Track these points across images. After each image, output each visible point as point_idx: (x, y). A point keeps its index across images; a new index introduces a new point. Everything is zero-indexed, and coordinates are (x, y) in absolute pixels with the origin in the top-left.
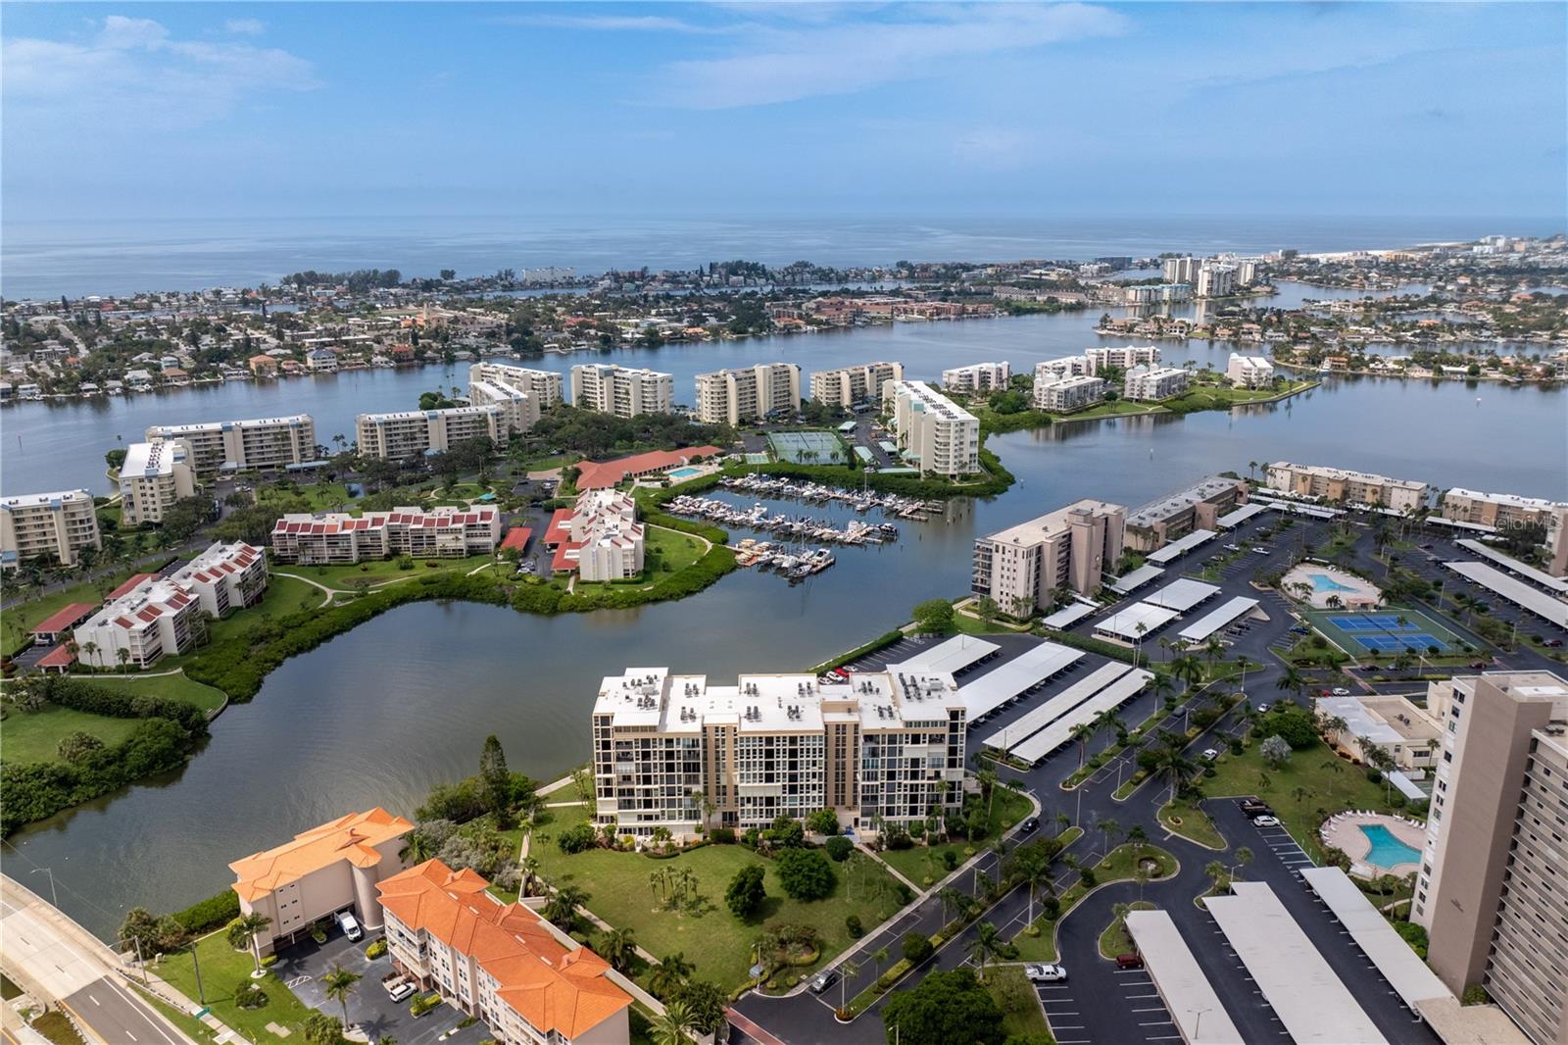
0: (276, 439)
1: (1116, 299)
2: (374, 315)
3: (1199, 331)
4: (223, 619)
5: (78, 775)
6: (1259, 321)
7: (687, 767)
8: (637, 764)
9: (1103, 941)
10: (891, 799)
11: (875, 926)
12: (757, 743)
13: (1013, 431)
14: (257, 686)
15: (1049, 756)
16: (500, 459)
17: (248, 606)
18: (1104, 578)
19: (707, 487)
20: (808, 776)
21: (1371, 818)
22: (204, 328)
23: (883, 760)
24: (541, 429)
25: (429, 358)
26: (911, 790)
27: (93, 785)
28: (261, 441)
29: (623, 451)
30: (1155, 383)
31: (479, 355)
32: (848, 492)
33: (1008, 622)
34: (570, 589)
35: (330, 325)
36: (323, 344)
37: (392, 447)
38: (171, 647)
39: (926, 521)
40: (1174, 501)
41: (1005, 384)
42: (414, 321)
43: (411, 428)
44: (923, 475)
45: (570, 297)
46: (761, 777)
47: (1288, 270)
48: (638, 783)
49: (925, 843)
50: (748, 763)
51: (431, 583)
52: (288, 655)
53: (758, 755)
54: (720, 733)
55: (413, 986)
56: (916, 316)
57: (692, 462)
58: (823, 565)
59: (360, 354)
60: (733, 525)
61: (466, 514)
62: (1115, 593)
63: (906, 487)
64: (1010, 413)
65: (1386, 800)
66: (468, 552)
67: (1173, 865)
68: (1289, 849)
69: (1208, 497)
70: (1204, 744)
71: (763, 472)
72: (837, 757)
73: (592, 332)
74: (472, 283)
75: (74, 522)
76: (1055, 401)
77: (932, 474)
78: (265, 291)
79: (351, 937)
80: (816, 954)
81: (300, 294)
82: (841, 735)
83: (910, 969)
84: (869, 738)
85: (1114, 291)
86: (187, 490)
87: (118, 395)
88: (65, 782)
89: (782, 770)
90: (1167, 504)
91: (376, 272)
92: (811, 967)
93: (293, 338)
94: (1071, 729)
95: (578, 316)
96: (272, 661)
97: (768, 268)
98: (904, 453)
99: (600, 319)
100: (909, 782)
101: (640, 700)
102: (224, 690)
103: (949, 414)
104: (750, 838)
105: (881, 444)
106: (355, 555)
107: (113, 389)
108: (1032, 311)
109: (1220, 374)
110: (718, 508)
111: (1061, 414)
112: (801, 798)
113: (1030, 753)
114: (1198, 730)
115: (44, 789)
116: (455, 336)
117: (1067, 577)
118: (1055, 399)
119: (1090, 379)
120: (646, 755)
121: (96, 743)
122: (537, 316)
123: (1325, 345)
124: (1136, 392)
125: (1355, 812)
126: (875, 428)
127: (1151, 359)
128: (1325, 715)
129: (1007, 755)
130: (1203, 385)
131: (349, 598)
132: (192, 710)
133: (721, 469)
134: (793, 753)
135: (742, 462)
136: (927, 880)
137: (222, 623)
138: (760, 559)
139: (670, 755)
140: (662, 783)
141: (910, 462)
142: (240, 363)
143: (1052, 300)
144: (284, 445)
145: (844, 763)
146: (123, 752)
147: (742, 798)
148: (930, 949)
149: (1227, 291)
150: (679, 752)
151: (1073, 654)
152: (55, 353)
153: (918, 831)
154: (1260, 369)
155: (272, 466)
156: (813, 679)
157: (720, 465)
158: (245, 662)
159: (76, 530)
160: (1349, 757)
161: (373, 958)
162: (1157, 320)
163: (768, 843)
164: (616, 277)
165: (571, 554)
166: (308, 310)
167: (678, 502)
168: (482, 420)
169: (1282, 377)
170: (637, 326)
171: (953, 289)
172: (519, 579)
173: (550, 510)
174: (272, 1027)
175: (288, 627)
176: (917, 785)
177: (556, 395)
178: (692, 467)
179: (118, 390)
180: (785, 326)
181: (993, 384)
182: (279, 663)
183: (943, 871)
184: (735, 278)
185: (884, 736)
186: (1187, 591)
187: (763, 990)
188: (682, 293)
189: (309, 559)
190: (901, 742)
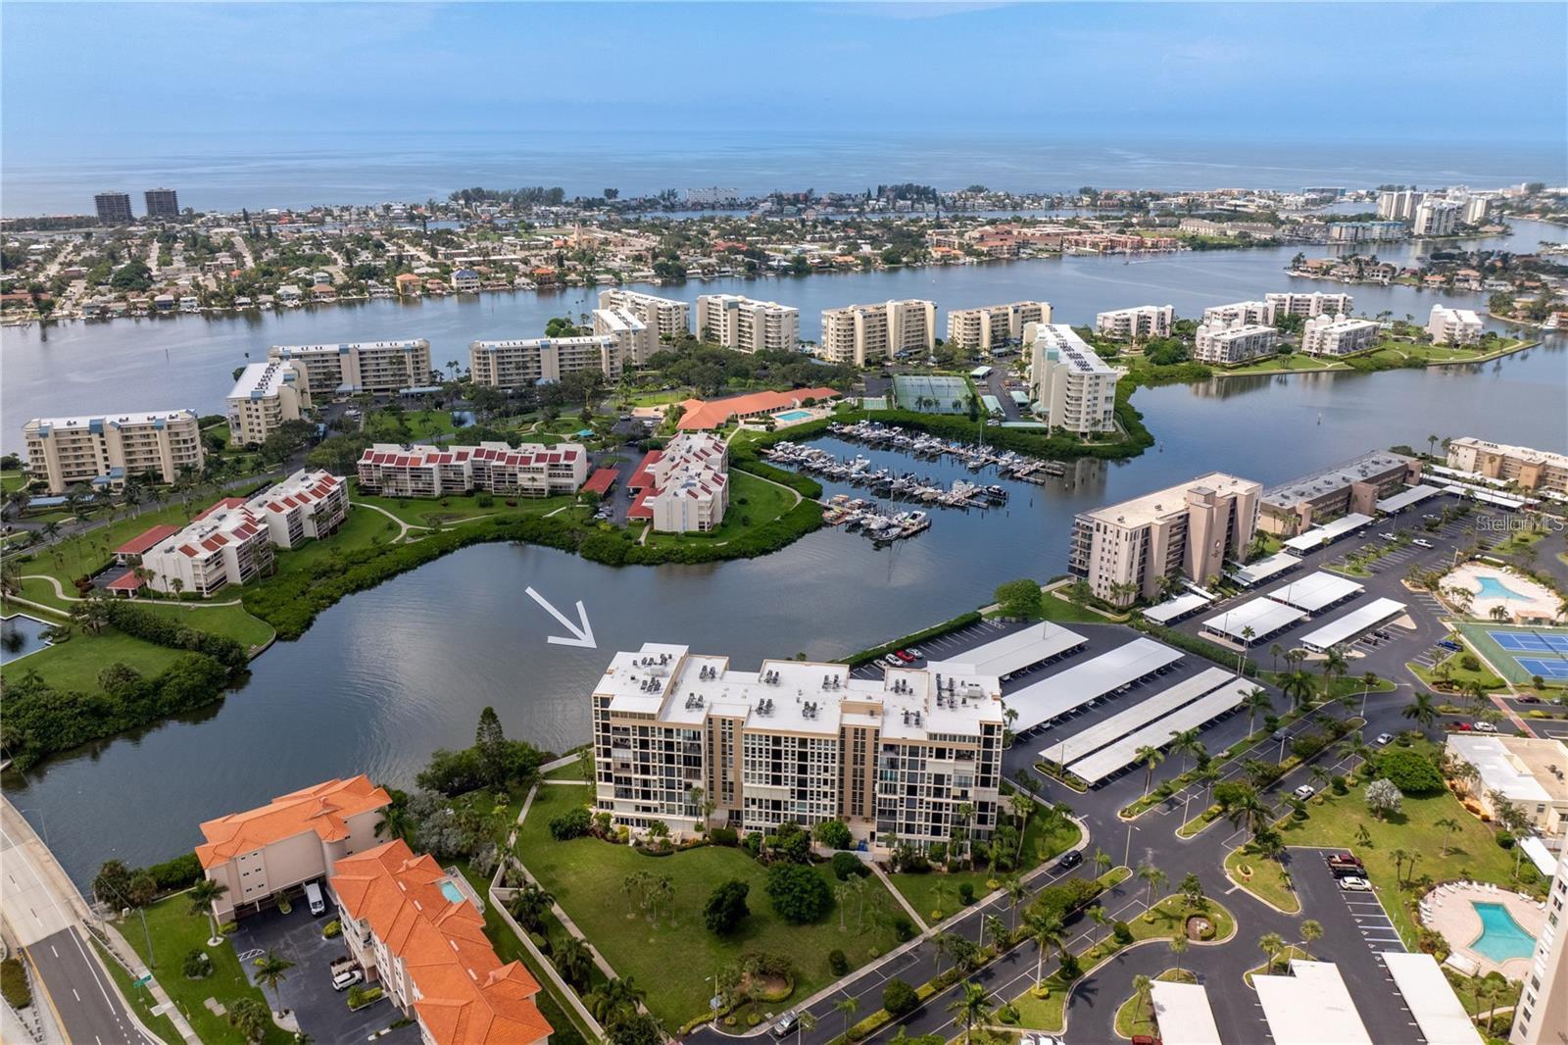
0: (391, 363)
1: (1317, 235)
2: (530, 234)
3: (1407, 275)
4: (294, 550)
5: (111, 706)
6: (1479, 267)
7: (687, 761)
8: (635, 752)
9: (1122, 1014)
10: (911, 816)
11: (864, 963)
12: (764, 742)
13: (1168, 384)
14: (308, 624)
15: (1113, 776)
16: (610, 392)
17: (321, 538)
18: (1225, 564)
19: (815, 433)
20: (819, 783)
21: (1490, 893)
22: (365, 244)
23: (903, 774)
24: (658, 361)
25: (571, 281)
26: (934, 808)
27: (124, 718)
28: (378, 364)
29: (737, 389)
30: (1338, 337)
31: (621, 280)
32: (963, 447)
33: (1105, 610)
34: (642, 539)
35: (483, 244)
36: (472, 264)
37: (504, 375)
38: (235, 578)
39: (1043, 484)
40: (1327, 478)
41: (1168, 331)
42: (566, 242)
43: (523, 356)
44: (1051, 432)
45: (728, 219)
46: (767, 778)
47: (1529, 207)
48: (636, 772)
49: (945, 869)
50: (753, 762)
51: (505, 523)
52: (347, 592)
53: (764, 754)
54: (727, 726)
55: (358, 974)
56: (1088, 249)
57: (805, 405)
58: (915, 528)
59: (504, 275)
60: (831, 477)
61: (549, 452)
62: (1236, 585)
63: (1027, 444)
64: (1166, 364)
65: (1514, 873)
66: (550, 492)
67: (1229, 927)
68: (1377, 922)
69: (1371, 475)
70: (1300, 778)
71: (876, 419)
72: (855, 763)
73: (740, 257)
74: (634, 203)
75: (178, 442)
76: (1219, 353)
77: (1061, 431)
78: (432, 207)
79: (314, 911)
80: (788, 991)
81: (466, 210)
82: (859, 740)
83: (889, 1021)
84: (889, 748)
85: (1316, 226)
86: (292, 413)
87: (268, 309)
88: (98, 711)
89: (790, 772)
90: (1319, 483)
91: (540, 189)
92: (780, 1005)
93: (446, 256)
94: (1138, 751)
95: (730, 240)
96: (329, 597)
97: (941, 194)
98: (1034, 405)
99: (750, 244)
100: (932, 799)
101: (645, 683)
102: (274, 625)
103: (1084, 366)
104: (751, 843)
105: (1013, 393)
106: (437, 490)
107: (264, 304)
108: (1220, 247)
109: (1419, 329)
110: (819, 457)
111: (1224, 367)
112: (811, 805)
113: (1091, 771)
114: (1297, 760)
115: (75, 719)
116: (602, 258)
117: (1181, 563)
118: (1219, 349)
119: (1262, 329)
120: (644, 744)
121: (133, 675)
122: (689, 240)
123: (1555, 297)
124: (1315, 346)
125: (1470, 883)
126: (1011, 374)
127: (1340, 308)
128: (1455, 757)
129: (1064, 771)
130: (1397, 340)
131: (422, 534)
132: (233, 646)
133: (835, 413)
134: (803, 756)
135: (857, 407)
136: (935, 915)
137: (293, 553)
138: (848, 518)
139: (669, 746)
140: (661, 774)
141: (1040, 415)
142: (388, 280)
143: (1243, 235)
144: (400, 369)
145: (862, 770)
146: (158, 685)
147: (747, 799)
148: (915, 1001)
149: (1449, 231)
150: (679, 743)
151: (1171, 655)
152: (222, 266)
153: (938, 854)
154: (1466, 325)
155: (387, 390)
156: (843, 671)
157: (833, 409)
158: (302, 597)
159: (180, 450)
160: (1477, 812)
161: (329, 937)
162: (1358, 261)
163: (771, 850)
164: (779, 199)
165: (649, 502)
166: (468, 227)
167: (778, 448)
168: (595, 350)
169: (1494, 334)
170: (786, 252)
171: (1134, 220)
172: (593, 525)
173: (644, 451)
174: (210, 1003)
175: (353, 563)
176: (941, 804)
177: (682, 325)
178: (805, 410)
179: (268, 305)
180: (942, 257)
181: (1154, 330)
182: (334, 601)
183: (957, 904)
184: (902, 202)
185: (904, 747)
186: (1322, 588)
187: (720, 1025)
188: (843, 218)
189: (392, 491)
190: (923, 755)
